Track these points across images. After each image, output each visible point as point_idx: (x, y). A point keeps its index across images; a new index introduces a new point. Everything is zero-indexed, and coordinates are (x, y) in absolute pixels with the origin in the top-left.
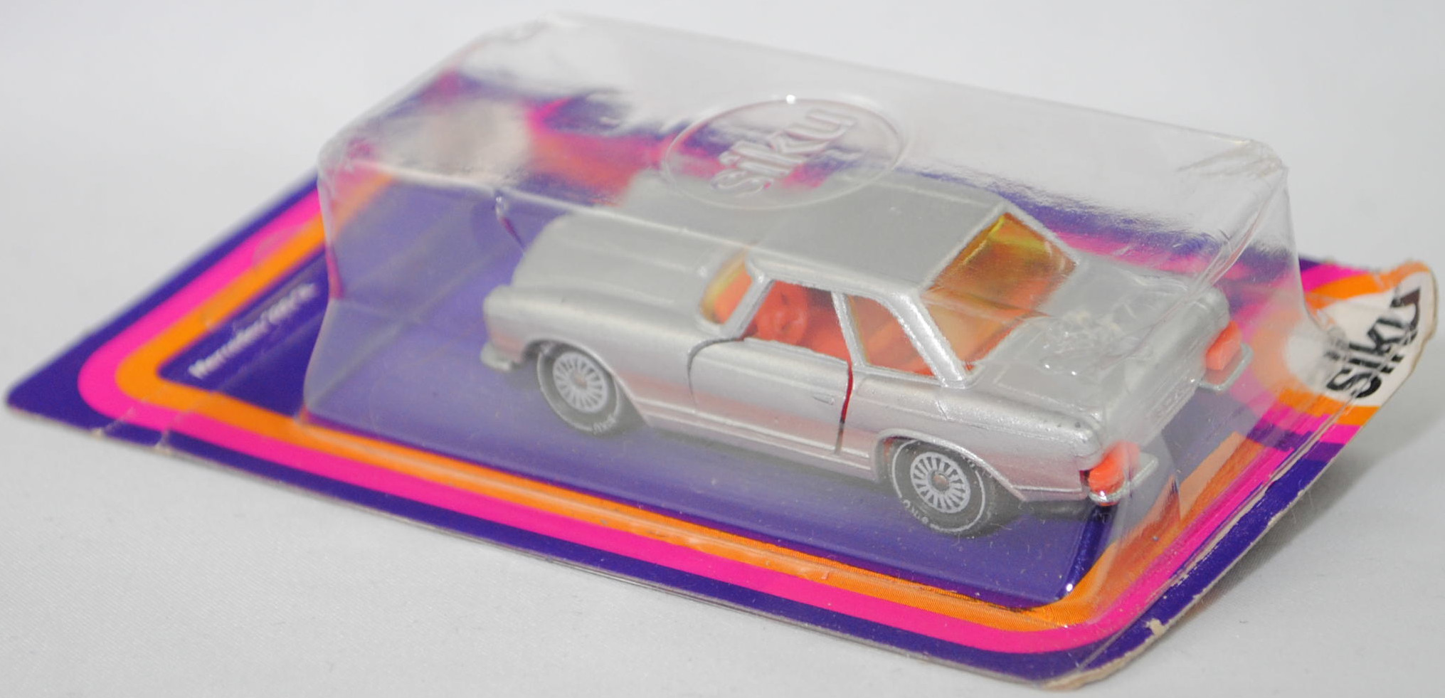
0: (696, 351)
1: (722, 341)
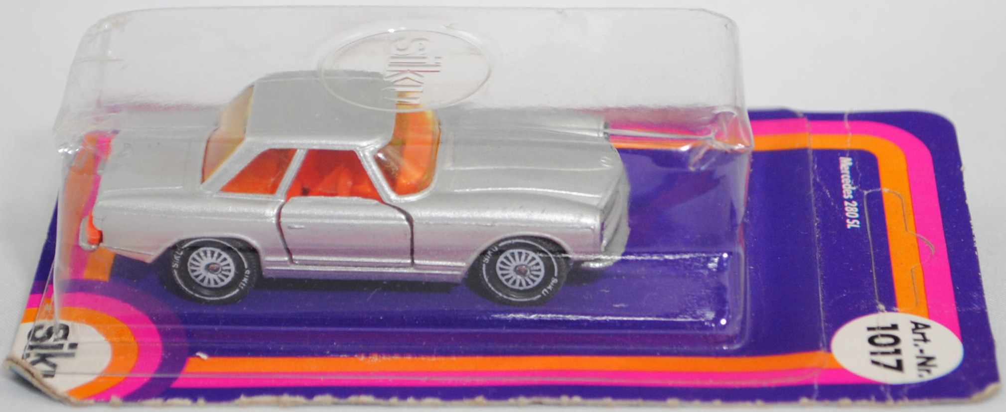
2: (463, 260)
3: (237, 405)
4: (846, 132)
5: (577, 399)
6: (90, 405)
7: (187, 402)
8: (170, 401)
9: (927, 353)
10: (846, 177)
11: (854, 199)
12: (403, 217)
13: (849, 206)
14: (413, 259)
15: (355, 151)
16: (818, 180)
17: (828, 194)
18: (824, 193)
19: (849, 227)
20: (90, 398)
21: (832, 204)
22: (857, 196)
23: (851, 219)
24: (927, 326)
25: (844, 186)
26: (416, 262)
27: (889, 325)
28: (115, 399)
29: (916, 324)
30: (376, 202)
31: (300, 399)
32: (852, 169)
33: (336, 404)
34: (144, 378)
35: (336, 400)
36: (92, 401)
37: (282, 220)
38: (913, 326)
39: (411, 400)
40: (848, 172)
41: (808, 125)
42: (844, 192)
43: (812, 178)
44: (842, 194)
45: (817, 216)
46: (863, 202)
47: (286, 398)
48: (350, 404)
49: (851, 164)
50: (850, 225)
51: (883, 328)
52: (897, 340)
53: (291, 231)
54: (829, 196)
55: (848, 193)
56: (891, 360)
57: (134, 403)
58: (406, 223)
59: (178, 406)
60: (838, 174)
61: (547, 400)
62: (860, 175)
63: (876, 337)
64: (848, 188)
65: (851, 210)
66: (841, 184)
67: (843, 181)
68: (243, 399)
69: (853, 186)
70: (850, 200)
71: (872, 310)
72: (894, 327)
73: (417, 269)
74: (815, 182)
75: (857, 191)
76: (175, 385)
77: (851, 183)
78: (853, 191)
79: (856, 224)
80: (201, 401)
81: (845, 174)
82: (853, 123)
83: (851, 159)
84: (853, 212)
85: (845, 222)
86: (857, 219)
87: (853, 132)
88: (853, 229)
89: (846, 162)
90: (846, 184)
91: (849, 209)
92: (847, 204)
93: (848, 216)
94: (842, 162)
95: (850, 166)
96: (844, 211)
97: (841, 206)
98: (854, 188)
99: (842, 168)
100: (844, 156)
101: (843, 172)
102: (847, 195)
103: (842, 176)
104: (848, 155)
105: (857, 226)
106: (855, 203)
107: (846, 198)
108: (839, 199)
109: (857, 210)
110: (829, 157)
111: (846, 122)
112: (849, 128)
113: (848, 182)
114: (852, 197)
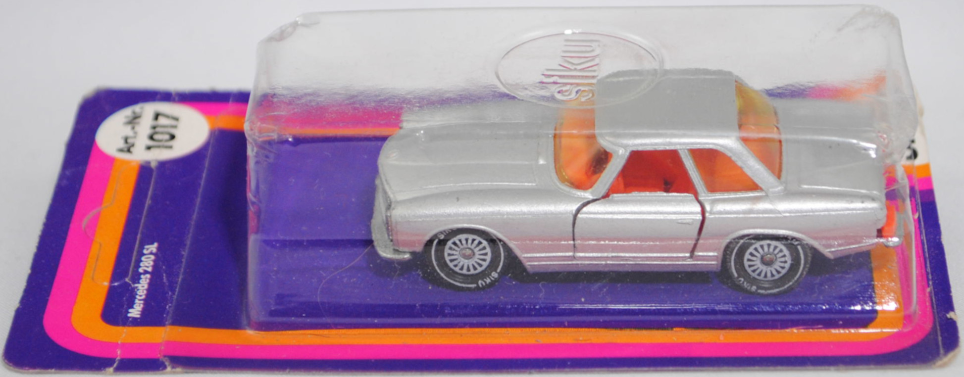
0: (578, 211)
1: (594, 201)
4: (123, 346)
9: (129, 127)
10: (141, 296)
11: (141, 274)
13: (147, 267)
16: (170, 293)
17: (164, 277)
18: (168, 280)
19: (156, 245)
21: (164, 267)
22: (137, 278)
23: (151, 253)
24: (121, 150)
25: (146, 286)
27: (152, 150)
29: (129, 151)
32: (131, 305)
38: (132, 149)
40: (137, 301)
42: (148, 281)
43: (175, 295)
44: (151, 279)
45: (183, 255)
46: (133, 271)
49: (130, 310)
50: (153, 247)
51: (159, 147)
52: (151, 138)
54: (164, 275)
55: (144, 280)
56: (162, 121)
60: (147, 301)
62: (125, 298)
63: (167, 141)
64: (142, 287)
65: (147, 263)
66: (148, 290)
67: (145, 292)
69: (137, 287)
70: (146, 272)
71: (163, 165)
72: (149, 148)
74: (173, 292)
75: (134, 283)
77: (138, 290)
78: (139, 283)
79: (147, 249)
81: (140, 300)
82: (110, 356)
83: (129, 315)
84: (146, 261)
85: (159, 249)
86: (144, 255)
87: (115, 345)
88: (152, 243)
89: (135, 312)
90: (143, 290)
91: (149, 263)
92: (150, 269)
93: (153, 257)
94: (139, 313)
95: (132, 307)
96: (154, 261)
97: (156, 266)
98: (136, 285)
99: (142, 306)
100: (135, 319)
101: (142, 302)
102: (146, 278)
103: (143, 297)
104: (130, 319)
105: (146, 247)
106: (141, 270)
107: (148, 276)
108: (155, 274)
109: (141, 264)
110: (151, 318)
111: (118, 358)
112: (118, 350)
113: (141, 291)
114: (142, 276)
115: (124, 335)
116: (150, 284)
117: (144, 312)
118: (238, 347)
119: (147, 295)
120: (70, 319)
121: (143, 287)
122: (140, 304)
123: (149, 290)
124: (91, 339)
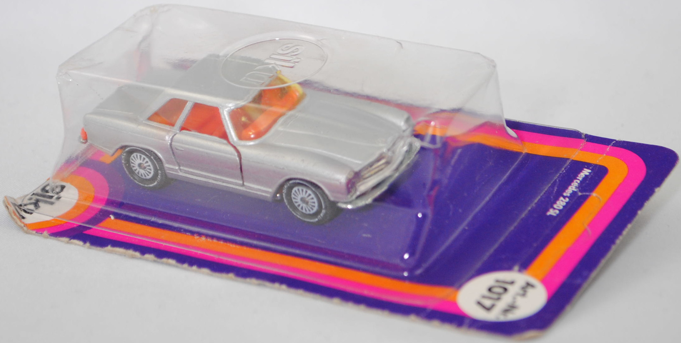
2: (270, 187)
3: (105, 251)
4: (603, 153)
5: (284, 287)
6: (31, 234)
7: (81, 243)
8: (72, 241)
9: (517, 303)
10: (577, 182)
12: (236, 154)
13: (562, 201)
14: (243, 182)
15: (219, 108)
16: (558, 180)
17: (555, 190)
19: (548, 214)
20: (34, 230)
21: (552, 196)
22: (574, 193)
23: (554, 209)
24: (533, 286)
25: (570, 188)
26: (245, 184)
27: (511, 281)
28: (45, 233)
29: (528, 284)
30: (225, 141)
31: (137, 254)
33: (155, 261)
34: (74, 224)
35: (156, 259)
36: (34, 232)
37: (173, 143)
38: (525, 285)
39: (195, 268)
40: (581, 179)
41: (583, 143)
42: (567, 191)
43: (555, 178)
44: (564, 191)
45: (536, 203)
46: (572, 200)
47: (131, 252)
48: (162, 263)
49: (588, 174)
50: (551, 212)
52: (505, 291)
53: (176, 151)
54: (554, 192)
55: (569, 192)
56: (489, 303)
57: (54, 238)
58: (238, 159)
59: (76, 244)
61: (268, 284)
63: (496, 286)
67: (572, 184)
68: (109, 248)
72: (512, 283)
73: (246, 188)
74: (556, 180)
76: (87, 232)
77: (576, 187)
78: (573, 191)
79: (555, 213)
80: (88, 244)
81: (578, 179)
82: (615, 148)
83: (590, 171)
84: (561, 205)
85: (548, 210)
86: (560, 210)
87: (608, 154)
88: (551, 216)
89: (586, 172)
90: (573, 186)
91: (560, 203)
92: (562, 198)
93: (555, 206)
94: (583, 171)
95: (586, 176)
96: (555, 203)
97: (557, 199)
98: (575, 190)
99: (579, 176)
100: (588, 168)
101: (578, 178)
102: (567, 193)
103: (575, 181)
104: (591, 168)
105: (555, 215)
106: (567, 200)
107: (565, 194)
108: (559, 194)
109: (565, 204)
110: (578, 166)
111: (610, 146)
112: (608, 151)
113: (575, 185)
114: (569, 195)
115: (600, 159)
116: (567, 188)
117: (581, 170)
118: (537, 142)
119: (573, 181)
120: (628, 174)
121: (572, 188)
122: (580, 177)
123: (570, 184)
124: (621, 159)
